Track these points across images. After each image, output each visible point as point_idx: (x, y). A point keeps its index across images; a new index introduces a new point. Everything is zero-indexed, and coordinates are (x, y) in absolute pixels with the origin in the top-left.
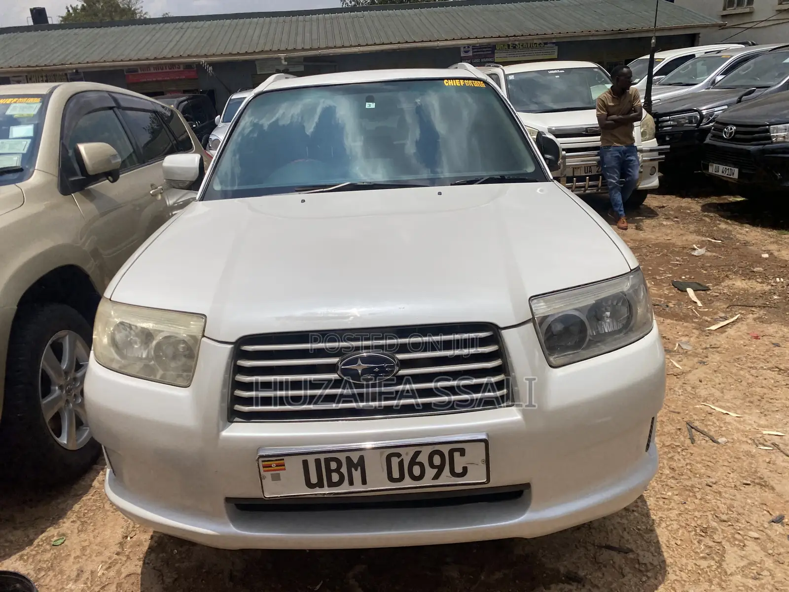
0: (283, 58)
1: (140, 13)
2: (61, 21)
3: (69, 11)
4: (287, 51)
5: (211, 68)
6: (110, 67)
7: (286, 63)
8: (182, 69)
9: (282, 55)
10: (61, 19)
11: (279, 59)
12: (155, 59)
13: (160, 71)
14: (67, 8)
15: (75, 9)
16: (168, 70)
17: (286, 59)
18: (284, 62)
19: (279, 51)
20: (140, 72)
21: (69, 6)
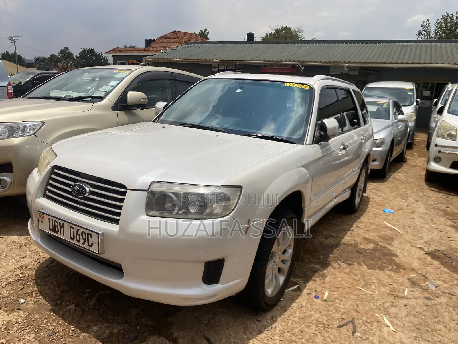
0: (346, 66)
1: (301, 37)
2: (262, 40)
3: (267, 35)
4: (349, 62)
5: (303, 68)
6: (255, 63)
7: (347, 69)
8: (289, 67)
9: (346, 65)
10: (262, 39)
11: (343, 67)
12: (277, 61)
13: (279, 67)
14: (267, 33)
15: (270, 34)
16: (283, 67)
17: (347, 67)
18: (345, 69)
19: (344, 62)
20: (269, 67)
21: (268, 33)
